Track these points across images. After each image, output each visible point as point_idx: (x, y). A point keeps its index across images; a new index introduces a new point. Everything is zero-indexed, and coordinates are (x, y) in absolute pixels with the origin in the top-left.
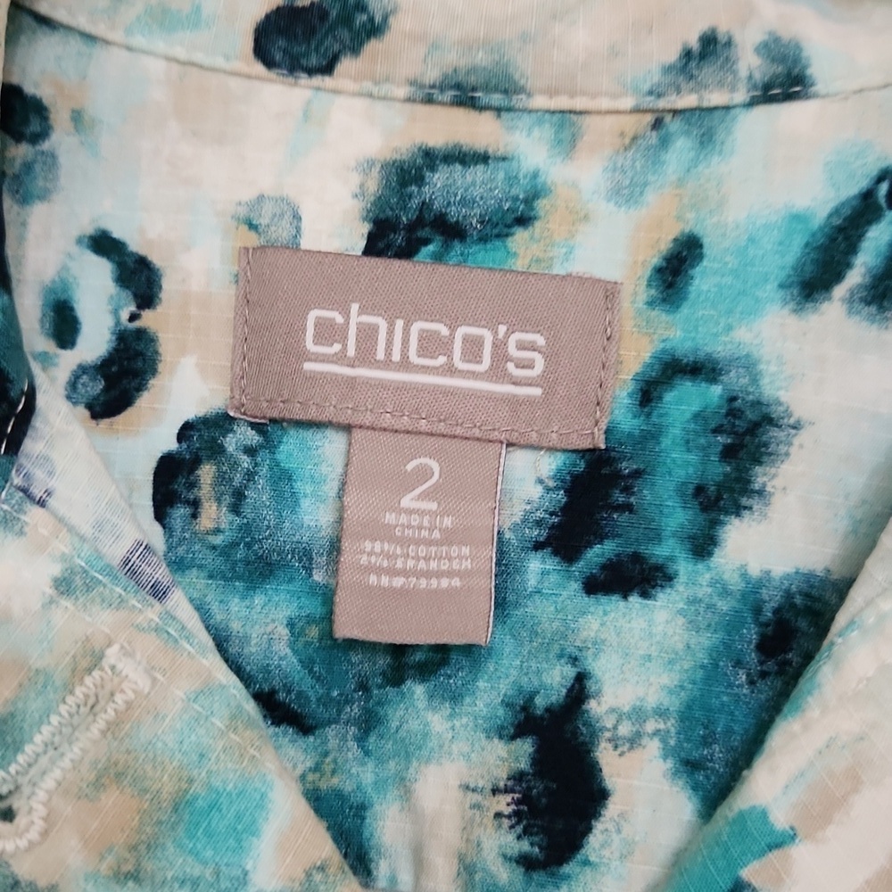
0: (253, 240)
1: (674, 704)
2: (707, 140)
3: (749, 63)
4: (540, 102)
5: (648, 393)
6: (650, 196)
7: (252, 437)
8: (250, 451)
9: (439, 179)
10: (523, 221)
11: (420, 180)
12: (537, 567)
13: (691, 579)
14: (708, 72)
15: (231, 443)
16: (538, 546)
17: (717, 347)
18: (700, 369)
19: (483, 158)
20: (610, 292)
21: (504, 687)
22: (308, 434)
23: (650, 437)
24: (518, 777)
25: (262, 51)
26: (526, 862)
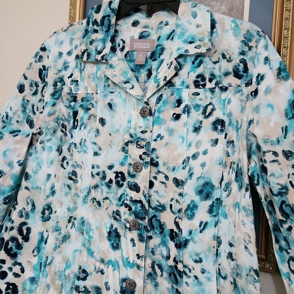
0: (131, 39)
1: (157, 68)
2: (161, 29)
3: (164, 23)
4: (150, 27)
5: (157, 47)
6: (158, 33)
7: (131, 52)
8: (131, 53)
9: (144, 33)
10: (149, 36)
11: (142, 34)
12: (149, 60)
13: (158, 59)
14: (161, 24)
15: (130, 53)
16: (149, 58)
17: (161, 44)
18: (160, 45)
19: (147, 32)
20: (154, 40)
21: (147, 68)
22: (135, 52)
23: (157, 50)
24: (147, 74)
25: (132, 26)
26: (147, 79)
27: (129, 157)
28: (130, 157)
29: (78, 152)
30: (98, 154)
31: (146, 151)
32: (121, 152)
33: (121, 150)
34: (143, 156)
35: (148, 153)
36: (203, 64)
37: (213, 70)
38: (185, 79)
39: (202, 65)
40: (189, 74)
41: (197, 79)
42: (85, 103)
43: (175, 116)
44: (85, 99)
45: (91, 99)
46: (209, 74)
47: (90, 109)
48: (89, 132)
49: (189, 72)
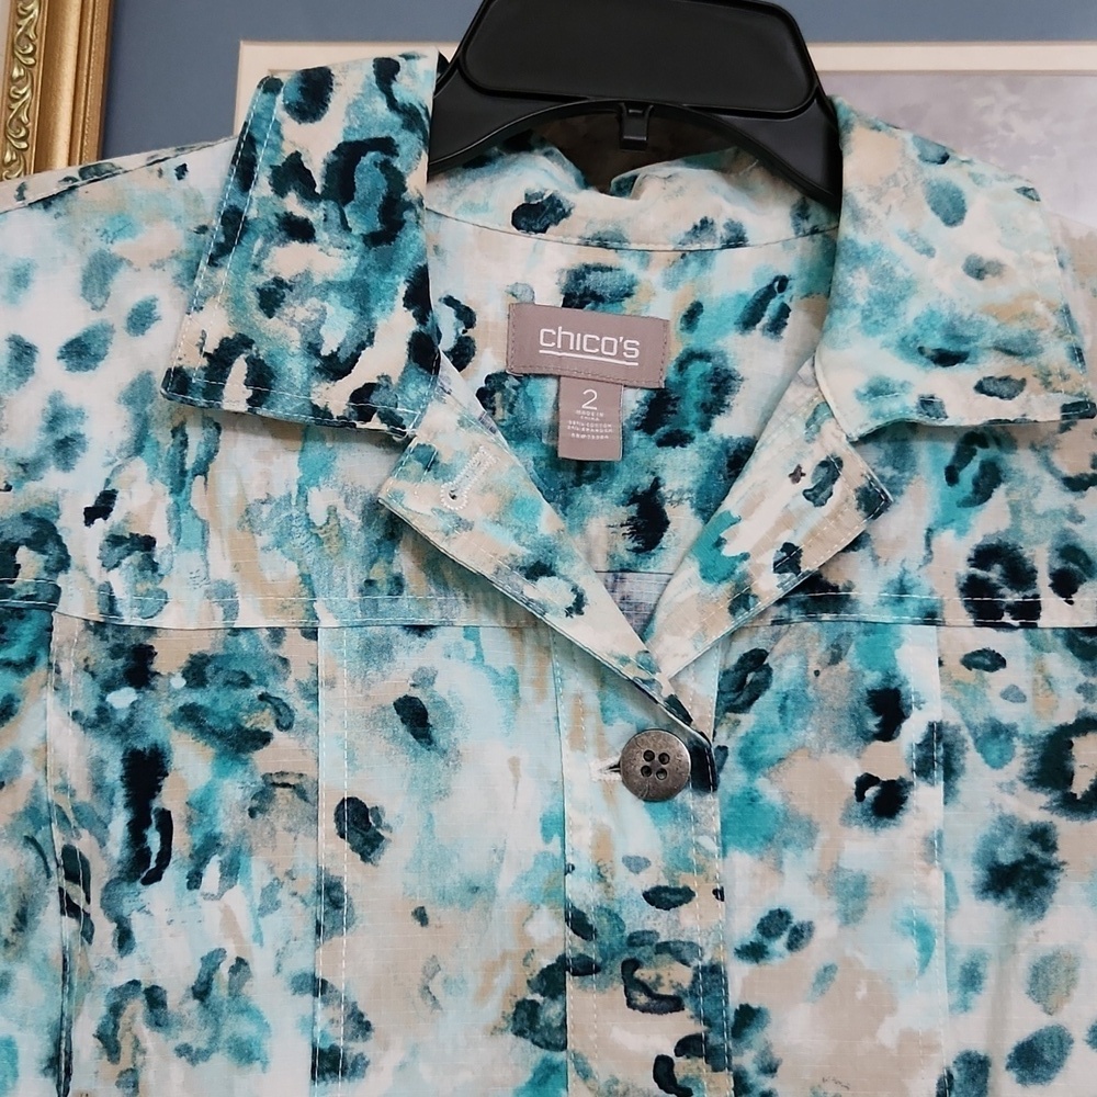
0: (514, 300)
1: (696, 487)
2: (704, 263)
3: (721, 231)
4: (633, 246)
5: (682, 365)
6: (681, 286)
7: (516, 383)
8: (515, 388)
9: (592, 277)
10: (628, 295)
11: (584, 278)
12: (636, 436)
13: (701, 439)
14: (704, 235)
15: (507, 384)
16: (637, 428)
17: (710, 348)
18: (704, 356)
19: (611, 269)
20: (665, 323)
21: (624, 486)
22: (540, 381)
23: (684, 383)
24: (632, 519)
25: (515, 223)
26: (636, 550)
27: (572, 1075)
28: (585, 1074)
29: (184, 1051)
30: (350, 1061)
31: (700, 1029)
32: (510, 1036)
33: (504, 1024)
34: (683, 1067)
35: (714, 1039)
36: (1003, 487)
37: (1068, 525)
38: (912, 567)
39: (999, 494)
40: (935, 541)
41: (979, 572)
42: (220, 696)
43: (870, 793)
44: (218, 670)
45: (264, 668)
46: (1048, 544)
47: (265, 738)
48: (269, 904)
49: (930, 530)
